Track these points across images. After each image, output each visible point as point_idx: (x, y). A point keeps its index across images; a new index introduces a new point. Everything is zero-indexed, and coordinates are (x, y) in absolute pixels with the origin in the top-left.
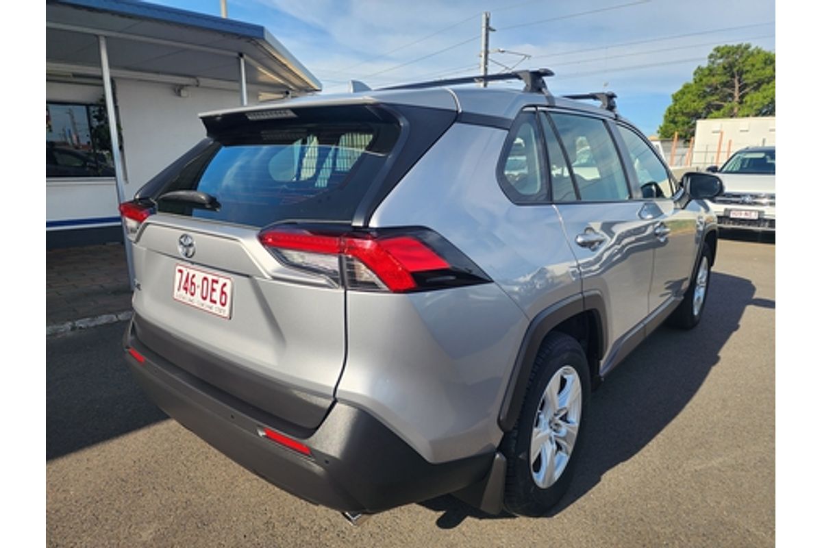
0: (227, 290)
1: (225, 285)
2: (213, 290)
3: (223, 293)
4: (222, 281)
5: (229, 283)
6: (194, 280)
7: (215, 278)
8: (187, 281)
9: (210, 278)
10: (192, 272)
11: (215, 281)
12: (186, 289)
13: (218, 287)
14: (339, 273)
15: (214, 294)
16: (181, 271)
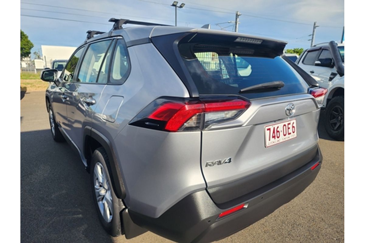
0: (295, 125)
1: (293, 123)
2: (289, 128)
3: (293, 127)
4: (292, 122)
5: (295, 121)
6: (278, 130)
7: (289, 122)
8: (274, 132)
9: (286, 123)
10: (276, 126)
11: (289, 124)
12: (274, 137)
13: (290, 126)
14: (318, 104)
15: (289, 130)
16: (269, 129)
